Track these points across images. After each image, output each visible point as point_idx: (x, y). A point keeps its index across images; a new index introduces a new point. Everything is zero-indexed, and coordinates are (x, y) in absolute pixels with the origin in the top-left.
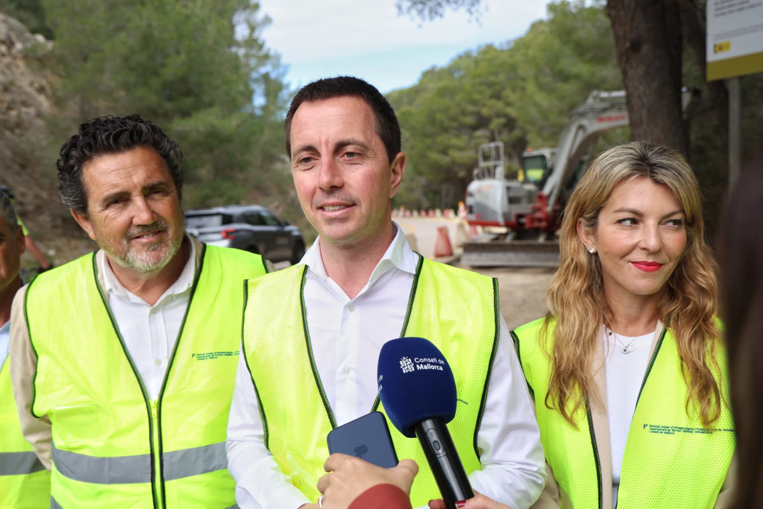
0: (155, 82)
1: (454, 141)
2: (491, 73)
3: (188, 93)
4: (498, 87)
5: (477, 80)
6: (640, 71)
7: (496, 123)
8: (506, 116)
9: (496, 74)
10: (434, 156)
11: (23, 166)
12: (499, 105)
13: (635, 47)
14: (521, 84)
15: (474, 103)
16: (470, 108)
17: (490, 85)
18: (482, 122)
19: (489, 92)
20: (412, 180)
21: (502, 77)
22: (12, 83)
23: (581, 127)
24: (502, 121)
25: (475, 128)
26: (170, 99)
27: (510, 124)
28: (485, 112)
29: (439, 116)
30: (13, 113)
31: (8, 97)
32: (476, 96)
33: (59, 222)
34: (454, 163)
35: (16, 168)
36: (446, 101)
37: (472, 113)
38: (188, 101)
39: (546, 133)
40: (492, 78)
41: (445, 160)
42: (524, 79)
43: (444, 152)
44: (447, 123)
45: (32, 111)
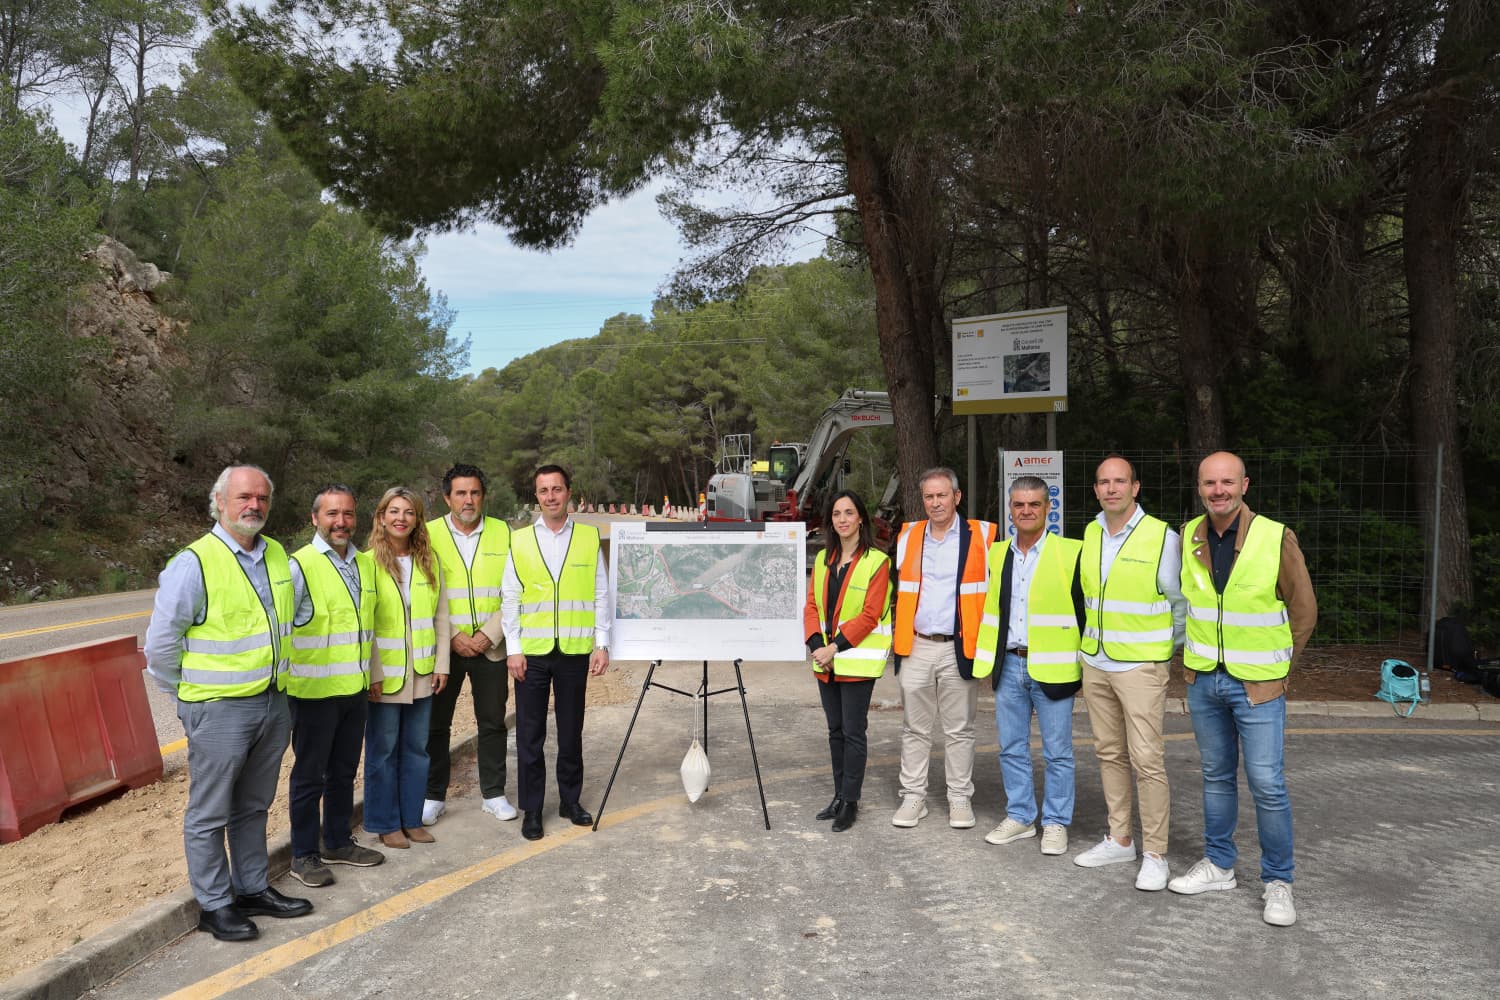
0: (313, 334)
1: (657, 417)
2: (706, 335)
3: (353, 347)
4: (715, 353)
5: (690, 343)
6: (905, 402)
7: (711, 397)
8: (723, 389)
9: (713, 338)
10: (630, 434)
11: (132, 430)
12: (716, 375)
13: (902, 383)
14: (743, 351)
15: (685, 370)
16: (679, 377)
17: (706, 350)
18: (693, 395)
19: (703, 359)
20: (595, 464)
21: (719, 342)
22: (121, 324)
23: (835, 424)
24: (719, 394)
25: (683, 402)
26: (330, 355)
27: (729, 399)
28: (698, 382)
29: (639, 385)
30: (122, 362)
31: (116, 341)
32: (688, 363)
33: (177, 502)
34: (656, 443)
35: (125, 431)
36: (648, 366)
37: (680, 383)
38: (352, 358)
39: (777, 416)
40: (707, 342)
41: (645, 440)
42: (748, 347)
43: (644, 430)
44: (648, 393)
45: (143, 359)
